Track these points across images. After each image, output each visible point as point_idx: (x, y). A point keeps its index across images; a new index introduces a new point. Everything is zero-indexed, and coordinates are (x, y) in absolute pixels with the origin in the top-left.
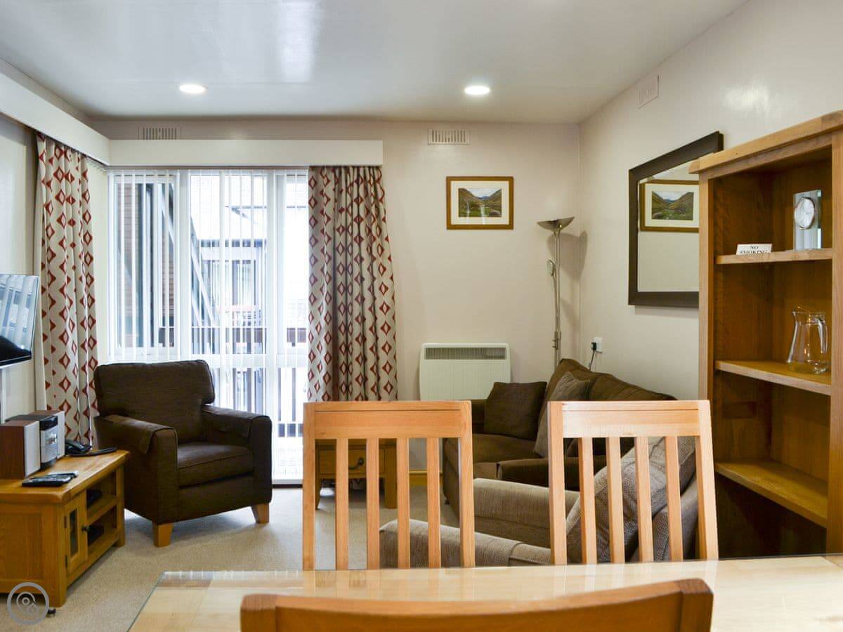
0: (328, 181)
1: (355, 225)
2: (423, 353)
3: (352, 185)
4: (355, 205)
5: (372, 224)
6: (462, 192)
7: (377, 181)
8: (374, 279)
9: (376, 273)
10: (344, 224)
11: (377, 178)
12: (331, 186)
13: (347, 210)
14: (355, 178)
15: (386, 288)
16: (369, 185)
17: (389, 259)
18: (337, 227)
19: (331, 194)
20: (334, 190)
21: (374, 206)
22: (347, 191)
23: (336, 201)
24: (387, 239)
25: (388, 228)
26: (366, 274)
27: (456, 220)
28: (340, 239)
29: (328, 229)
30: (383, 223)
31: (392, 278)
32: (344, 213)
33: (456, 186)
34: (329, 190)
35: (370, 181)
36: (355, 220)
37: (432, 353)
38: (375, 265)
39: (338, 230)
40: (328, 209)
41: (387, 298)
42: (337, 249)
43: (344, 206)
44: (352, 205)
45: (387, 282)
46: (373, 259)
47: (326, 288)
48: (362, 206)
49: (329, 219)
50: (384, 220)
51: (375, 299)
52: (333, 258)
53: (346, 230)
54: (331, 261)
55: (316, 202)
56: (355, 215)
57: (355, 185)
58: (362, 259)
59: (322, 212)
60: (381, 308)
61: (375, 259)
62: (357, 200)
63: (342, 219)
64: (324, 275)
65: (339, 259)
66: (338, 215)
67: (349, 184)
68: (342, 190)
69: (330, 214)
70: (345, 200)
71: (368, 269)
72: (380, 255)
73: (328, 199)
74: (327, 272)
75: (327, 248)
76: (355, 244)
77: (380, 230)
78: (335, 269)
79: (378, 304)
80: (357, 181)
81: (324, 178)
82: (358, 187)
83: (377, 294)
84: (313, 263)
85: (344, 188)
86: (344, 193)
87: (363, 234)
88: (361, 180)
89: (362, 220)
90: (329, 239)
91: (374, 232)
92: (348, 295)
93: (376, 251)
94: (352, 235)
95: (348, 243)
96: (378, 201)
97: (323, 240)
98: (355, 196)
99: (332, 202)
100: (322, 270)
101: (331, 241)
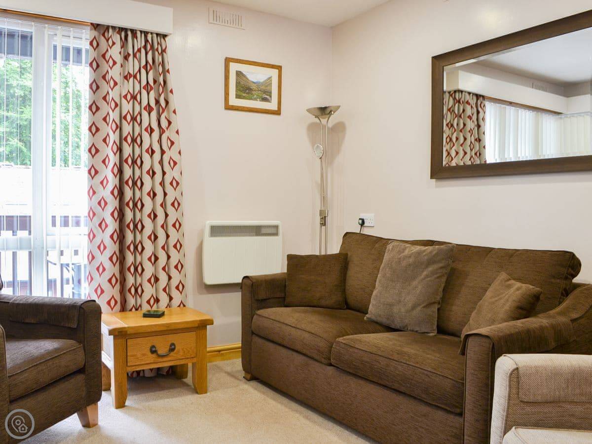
0: (114, 43)
1: (144, 92)
2: (207, 231)
3: (139, 50)
4: (143, 71)
5: (160, 95)
6: (239, 74)
7: (164, 51)
8: (163, 152)
9: (165, 148)
10: (131, 91)
11: (164, 48)
12: (117, 47)
13: (135, 77)
14: (143, 44)
15: (175, 163)
16: (157, 53)
17: (177, 132)
18: (124, 94)
19: (119, 59)
20: (120, 53)
21: (162, 76)
22: (135, 56)
23: (122, 66)
24: (174, 112)
25: (176, 101)
26: (156, 147)
27: (233, 101)
28: (127, 107)
29: (114, 94)
30: (170, 94)
31: (180, 153)
32: (132, 79)
33: (234, 67)
34: (115, 52)
35: (157, 50)
36: (144, 88)
37: (217, 231)
38: (164, 137)
39: (125, 97)
40: (115, 73)
41: (175, 173)
42: (125, 118)
43: (131, 72)
44: (140, 71)
45: (176, 158)
46: (162, 132)
47: (113, 159)
48: (151, 74)
49: (116, 84)
50: (171, 91)
51: (164, 173)
52: (119, 127)
53: (134, 97)
54: (119, 129)
55: (98, 66)
56: (144, 83)
57: (143, 51)
58: (152, 130)
59: (104, 77)
60: (171, 184)
61: (164, 131)
62: (145, 67)
63: (130, 86)
64: (108, 146)
65: (127, 128)
66: (124, 81)
67: (136, 49)
68: (129, 55)
69: (118, 79)
70: (132, 66)
71: (158, 141)
72: (167, 129)
73: (115, 63)
74: (115, 142)
75: (114, 116)
76: (145, 114)
77: (167, 102)
78: (122, 139)
79: (168, 179)
80: (145, 47)
81: (107, 40)
82: (146, 53)
83: (167, 168)
84: (94, 132)
85: (131, 52)
86: (131, 58)
87: (153, 104)
88: (149, 47)
89: (152, 88)
90: (116, 105)
91: (163, 103)
92: (136, 168)
93: (164, 124)
94: (140, 103)
95: (136, 113)
96: (166, 72)
97: (105, 108)
98: (143, 63)
99: (118, 65)
100: (105, 140)
101: (118, 109)
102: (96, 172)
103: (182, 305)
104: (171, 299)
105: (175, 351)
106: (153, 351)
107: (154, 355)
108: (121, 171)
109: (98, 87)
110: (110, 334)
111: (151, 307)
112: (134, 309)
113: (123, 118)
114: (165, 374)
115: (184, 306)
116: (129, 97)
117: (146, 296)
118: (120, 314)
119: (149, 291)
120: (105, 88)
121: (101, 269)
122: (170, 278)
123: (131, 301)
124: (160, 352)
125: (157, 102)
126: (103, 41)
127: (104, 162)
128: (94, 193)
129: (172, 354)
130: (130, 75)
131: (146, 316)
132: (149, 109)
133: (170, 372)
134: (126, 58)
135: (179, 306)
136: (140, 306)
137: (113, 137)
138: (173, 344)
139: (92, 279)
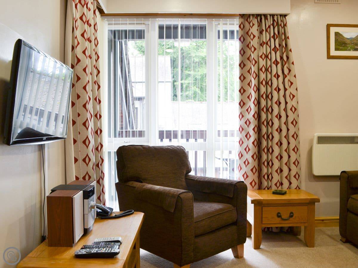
0: (253, 25)
1: (273, 53)
2: (315, 140)
3: (269, 27)
4: (272, 40)
5: (283, 54)
6: (337, 34)
7: (285, 25)
8: (285, 90)
9: (287, 87)
10: (265, 53)
11: (285, 23)
12: (256, 27)
13: (267, 44)
14: (272, 22)
15: (294, 96)
16: (280, 27)
17: (295, 76)
18: (260, 55)
19: (256, 33)
20: (257, 30)
21: (284, 41)
22: (266, 31)
23: (259, 38)
24: (293, 63)
25: (294, 56)
26: (281, 87)
27: (333, 53)
28: (262, 63)
29: (254, 56)
30: (290, 52)
31: (297, 89)
32: (265, 45)
33: (333, 30)
34: (254, 30)
35: (281, 25)
36: (273, 50)
37: (322, 140)
38: (286, 80)
39: (261, 57)
40: (255, 43)
41: (294, 103)
42: (261, 69)
43: (265, 41)
44: (270, 39)
45: (294, 93)
46: (285, 76)
47: (254, 95)
48: (277, 41)
49: (255, 49)
50: (291, 50)
51: (286, 103)
52: (258, 76)
53: (267, 57)
54: (257, 77)
55: (244, 39)
56: (273, 47)
57: (272, 27)
58: (278, 76)
59: (248, 46)
60: (291, 109)
61: (286, 76)
62: (273, 37)
63: (264, 50)
64: (251, 88)
65: (263, 76)
66: (260, 47)
67: (267, 26)
68: (263, 30)
69: (256, 46)
70: (265, 37)
71: (282, 83)
72: (288, 74)
73: (254, 36)
74: (255, 85)
75: (254, 69)
76: (274, 66)
77: (288, 58)
78: (260, 83)
79: (289, 106)
80: (273, 24)
81: (249, 23)
82: (274, 28)
83: (288, 99)
84: (242, 80)
85: (264, 29)
86: (264, 32)
87: (279, 60)
88: (275, 24)
89: (278, 50)
90: (256, 62)
91: (285, 58)
92: (269, 100)
93: (286, 71)
94: (271, 60)
95: (268, 66)
96: (287, 38)
97: (249, 65)
98: (272, 34)
99: (256, 38)
100: (249, 84)
101: (257, 64)
102: (244, 104)
103: (298, 188)
104: (290, 183)
105: (293, 217)
106: (279, 215)
107: (280, 219)
108: (259, 103)
109: (244, 52)
110: (252, 203)
111: (278, 188)
112: (266, 189)
113: (260, 69)
114: (286, 231)
115: (299, 188)
116: (263, 56)
117: (275, 181)
118: (257, 191)
119: (276, 177)
120: (248, 52)
121: (247, 163)
122: (290, 170)
123: (265, 184)
124: (283, 217)
125: (281, 58)
126: (247, 24)
127: (248, 97)
128: (243, 116)
129: (291, 219)
130: (264, 43)
131: (274, 193)
132: (276, 63)
133: (289, 230)
134: (261, 32)
135: (296, 188)
136: (271, 187)
137: (254, 82)
138: (292, 213)
139: (241, 169)
